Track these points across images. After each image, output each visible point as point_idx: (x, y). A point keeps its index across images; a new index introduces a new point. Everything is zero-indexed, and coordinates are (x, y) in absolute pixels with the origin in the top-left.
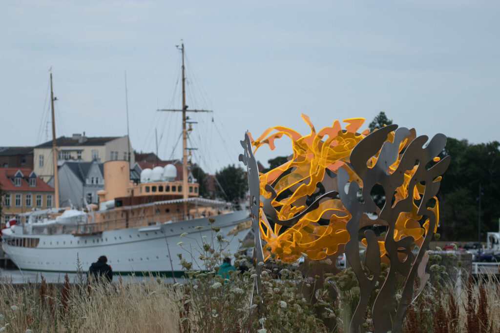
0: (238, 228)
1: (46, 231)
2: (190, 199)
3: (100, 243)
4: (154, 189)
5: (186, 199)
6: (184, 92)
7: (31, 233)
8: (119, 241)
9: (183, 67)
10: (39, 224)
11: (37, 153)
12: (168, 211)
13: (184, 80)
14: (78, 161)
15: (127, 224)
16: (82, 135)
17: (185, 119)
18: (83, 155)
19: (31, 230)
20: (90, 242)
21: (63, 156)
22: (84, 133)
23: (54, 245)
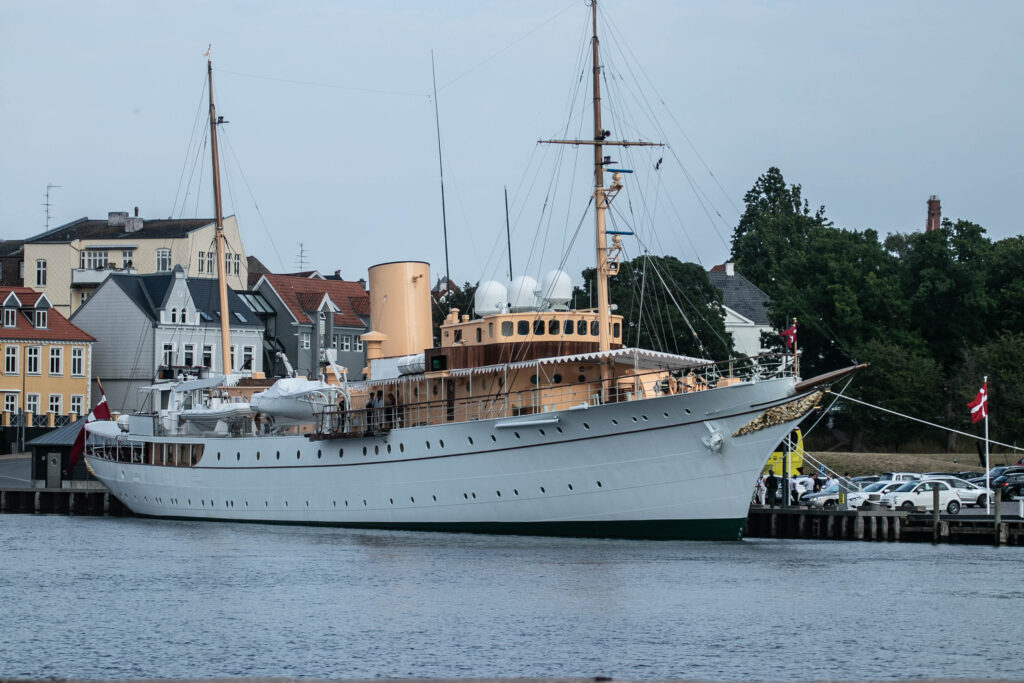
0: (765, 418)
1: (221, 427)
2: (614, 353)
3: (384, 455)
4: (523, 328)
5: (605, 352)
6: (597, 99)
7: (174, 432)
8: (436, 450)
9: (595, 39)
10: (198, 409)
11: (32, 254)
12: (558, 379)
13: (596, 70)
14: (125, 272)
15: (450, 411)
16: (132, 215)
17: (600, 163)
18: (136, 258)
19: (174, 425)
20: (353, 454)
21: (90, 260)
22: (136, 210)
23: (248, 459)
